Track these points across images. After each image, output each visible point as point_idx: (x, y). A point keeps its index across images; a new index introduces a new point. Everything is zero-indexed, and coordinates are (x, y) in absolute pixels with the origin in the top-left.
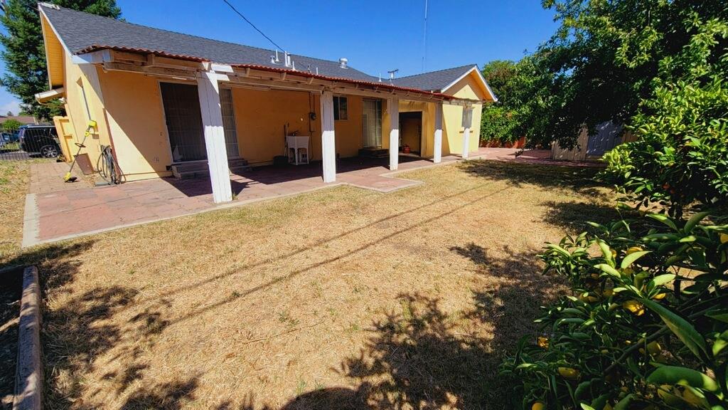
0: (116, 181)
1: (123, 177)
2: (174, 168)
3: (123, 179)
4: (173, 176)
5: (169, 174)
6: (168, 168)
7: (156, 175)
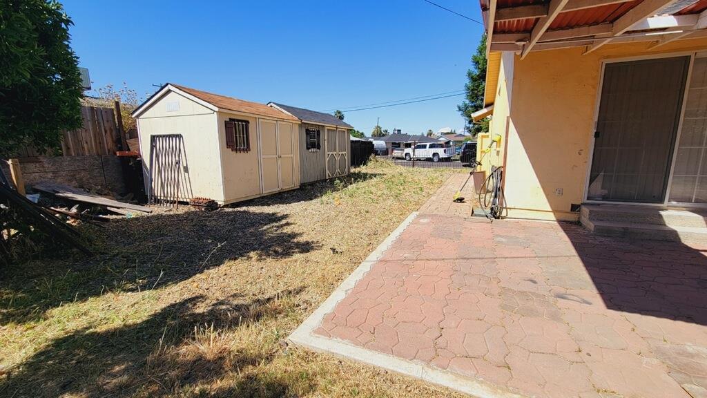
0: (495, 214)
1: (504, 211)
2: (585, 210)
3: (504, 214)
4: (578, 223)
5: (572, 217)
6: (575, 208)
7: (552, 216)
